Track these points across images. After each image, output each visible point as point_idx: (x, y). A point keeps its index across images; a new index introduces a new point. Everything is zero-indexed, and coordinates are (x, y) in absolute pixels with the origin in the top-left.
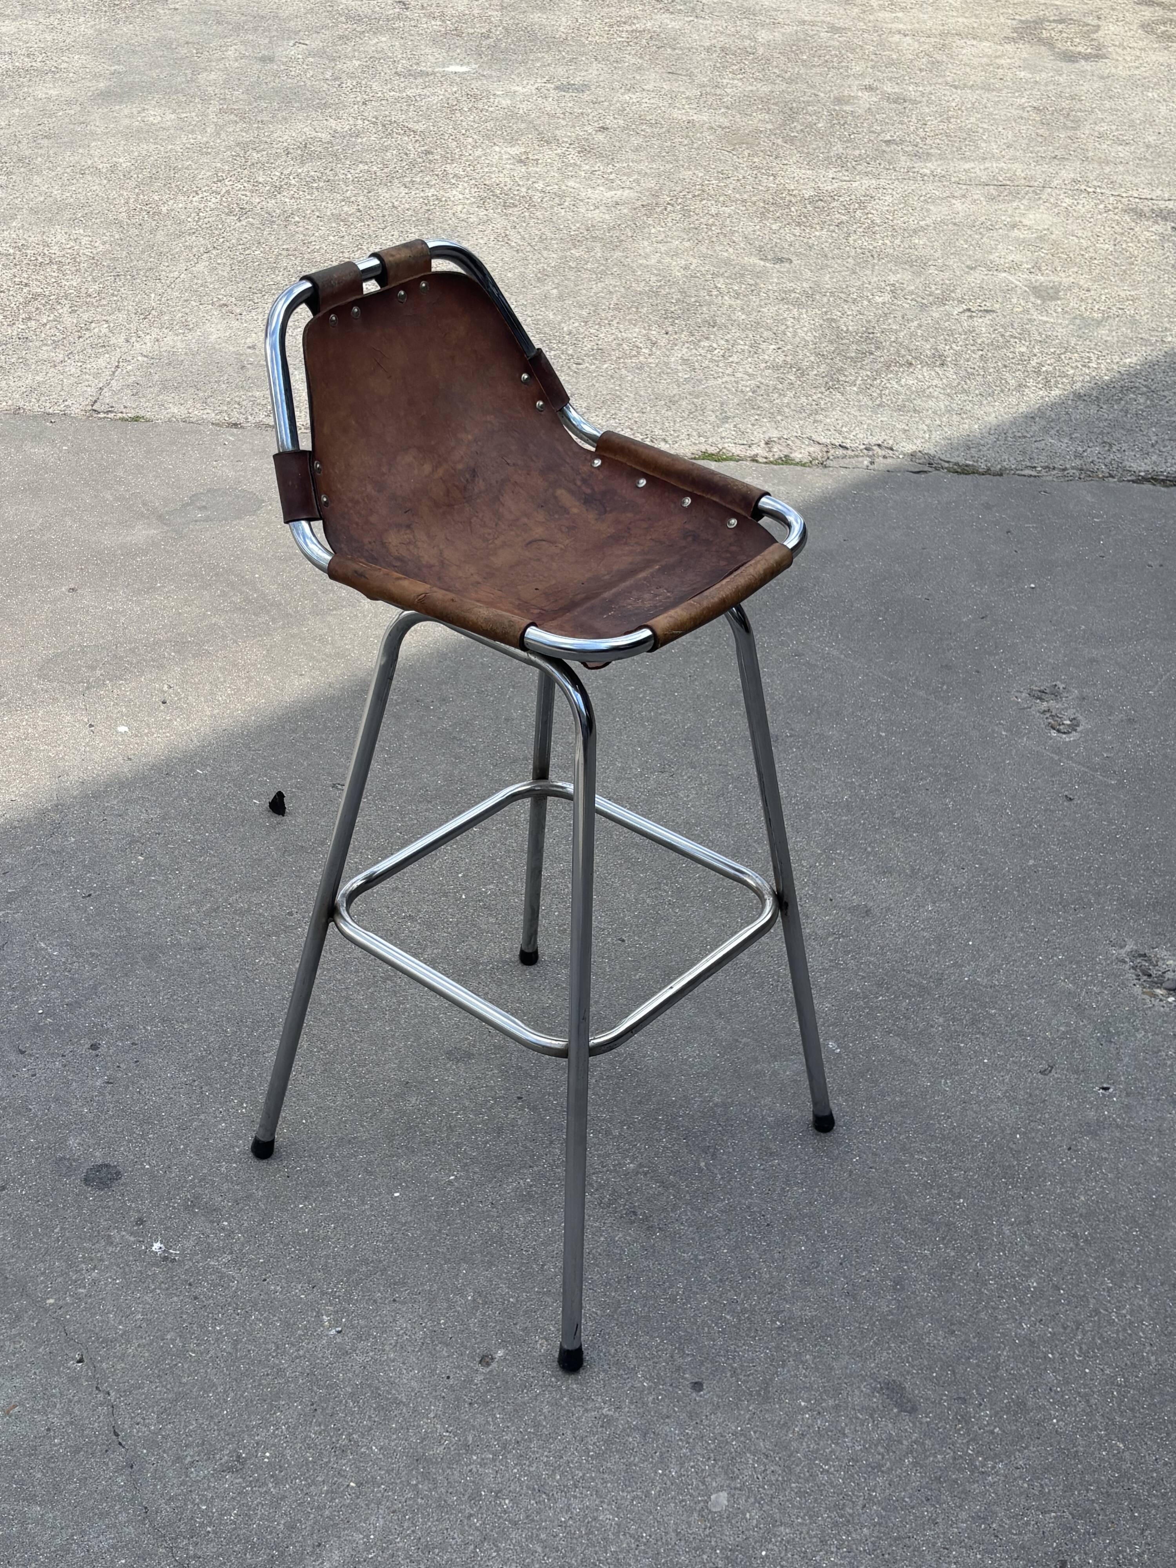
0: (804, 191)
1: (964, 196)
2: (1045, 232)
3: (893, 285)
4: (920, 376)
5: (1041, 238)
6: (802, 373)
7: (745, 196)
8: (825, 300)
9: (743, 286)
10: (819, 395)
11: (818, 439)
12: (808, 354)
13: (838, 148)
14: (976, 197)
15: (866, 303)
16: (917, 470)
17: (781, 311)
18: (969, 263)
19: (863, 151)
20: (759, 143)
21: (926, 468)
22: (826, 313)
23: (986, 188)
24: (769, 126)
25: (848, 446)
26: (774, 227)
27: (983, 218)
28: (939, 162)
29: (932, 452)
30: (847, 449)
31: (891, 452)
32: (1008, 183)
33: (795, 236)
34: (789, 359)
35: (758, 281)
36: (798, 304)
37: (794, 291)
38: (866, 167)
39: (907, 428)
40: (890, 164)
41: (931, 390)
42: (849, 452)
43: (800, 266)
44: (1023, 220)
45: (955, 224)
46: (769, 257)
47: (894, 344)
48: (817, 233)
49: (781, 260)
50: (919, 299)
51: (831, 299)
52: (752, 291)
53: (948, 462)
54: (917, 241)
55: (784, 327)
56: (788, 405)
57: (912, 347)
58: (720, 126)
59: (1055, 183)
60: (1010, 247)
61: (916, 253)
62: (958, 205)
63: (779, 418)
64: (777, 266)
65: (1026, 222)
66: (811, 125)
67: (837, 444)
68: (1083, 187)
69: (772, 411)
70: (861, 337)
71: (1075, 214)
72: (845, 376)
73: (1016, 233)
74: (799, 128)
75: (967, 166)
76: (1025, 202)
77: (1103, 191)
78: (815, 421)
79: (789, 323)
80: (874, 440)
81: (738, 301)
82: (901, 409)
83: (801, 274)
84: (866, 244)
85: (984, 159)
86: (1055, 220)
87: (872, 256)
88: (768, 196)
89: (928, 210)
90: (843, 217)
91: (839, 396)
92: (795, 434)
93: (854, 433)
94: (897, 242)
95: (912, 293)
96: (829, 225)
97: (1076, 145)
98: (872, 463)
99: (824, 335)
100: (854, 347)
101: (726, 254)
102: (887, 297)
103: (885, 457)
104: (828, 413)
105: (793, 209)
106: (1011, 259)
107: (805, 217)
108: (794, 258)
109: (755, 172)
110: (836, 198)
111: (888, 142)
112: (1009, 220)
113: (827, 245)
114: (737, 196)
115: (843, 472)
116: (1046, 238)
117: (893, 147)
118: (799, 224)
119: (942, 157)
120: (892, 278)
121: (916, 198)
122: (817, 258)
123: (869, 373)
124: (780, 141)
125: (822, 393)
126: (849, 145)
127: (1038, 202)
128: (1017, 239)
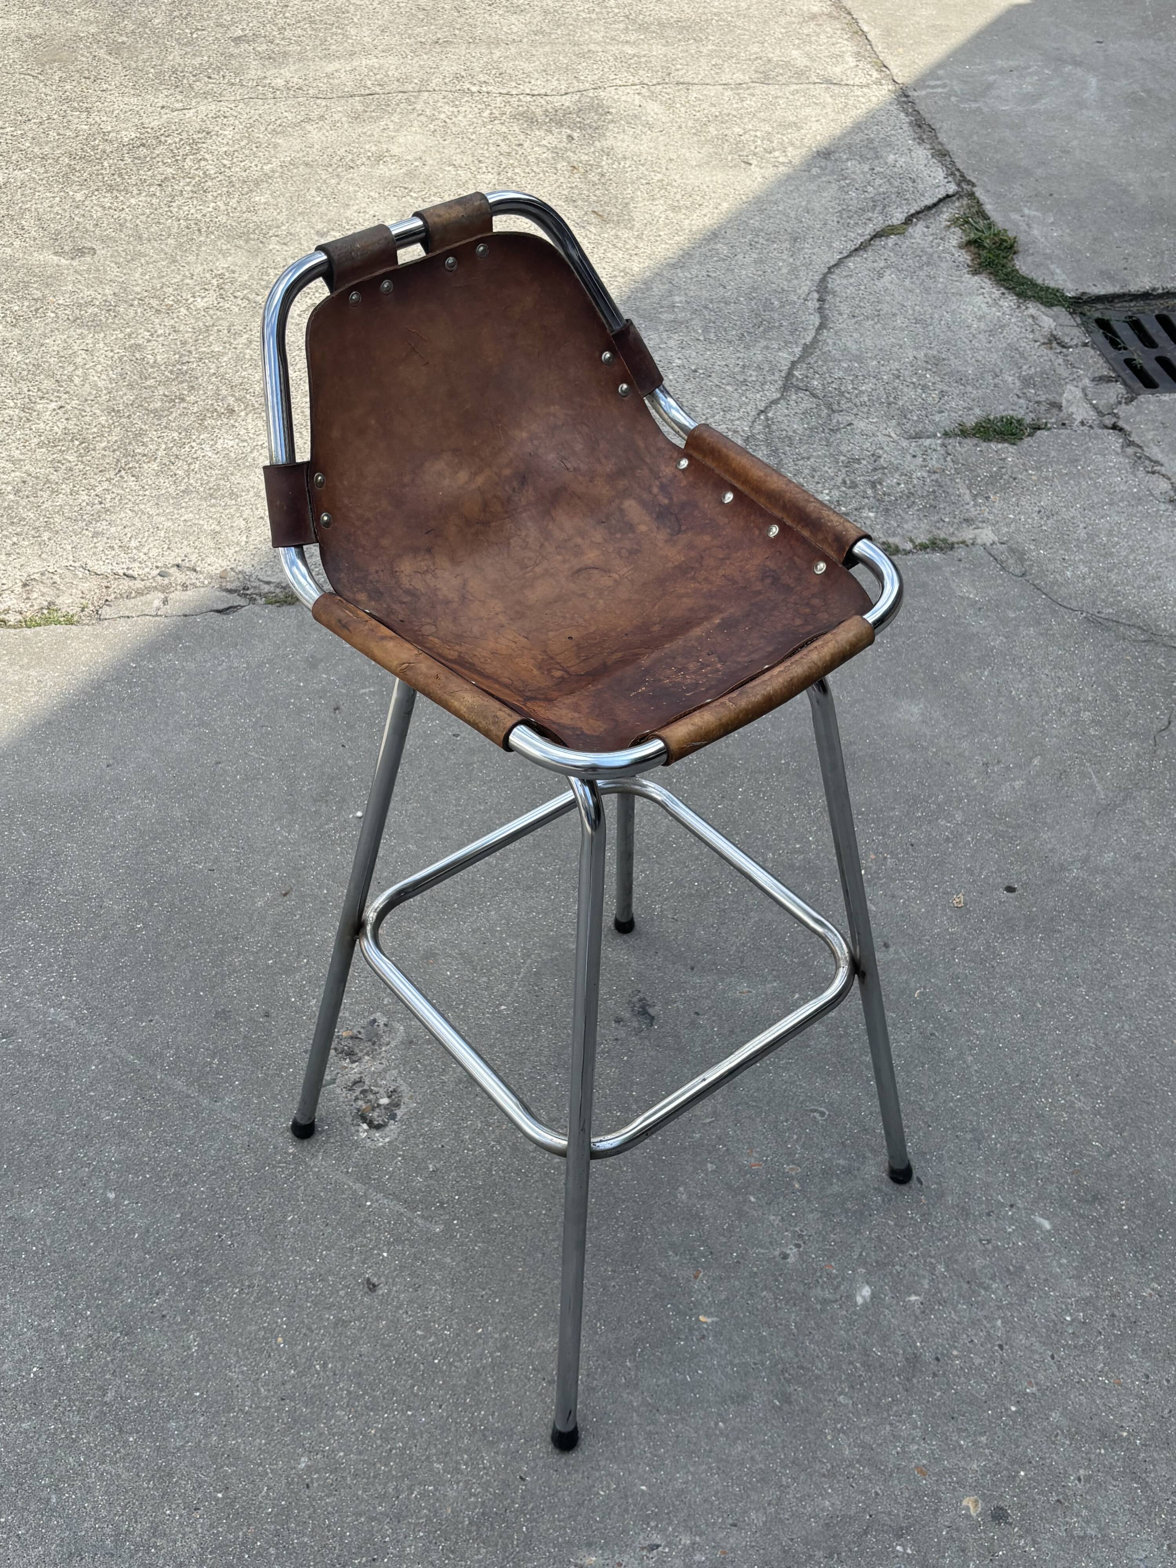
0: (124, 133)
1: (322, 118)
2: (416, 163)
3: (221, 276)
4: (242, 432)
5: (411, 175)
6: (86, 446)
7: (47, 149)
8: (131, 312)
9: (26, 303)
10: (106, 485)
11: (96, 568)
12: (98, 412)
13: (175, 57)
14: (336, 117)
15: (183, 311)
16: (226, 606)
17: (70, 341)
18: (320, 226)
19: (206, 58)
20: (76, 59)
21: (237, 600)
22: (130, 335)
23: (350, 100)
24: (93, 29)
25: (135, 574)
26: (79, 197)
27: (342, 152)
28: (297, 66)
29: (248, 569)
30: (135, 579)
31: (193, 575)
32: (378, 89)
33: (104, 208)
34: (71, 425)
35: (47, 292)
36: (95, 325)
37: (90, 303)
38: (206, 84)
39: (218, 528)
40: (237, 75)
41: (255, 454)
42: (139, 584)
43: (105, 258)
44: (391, 147)
45: (307, 164)
46: (66, 248)
47: (213, 379)
48: (133, 201)
49: (80, 252)
50: (252, 296)
51: (139, 310)
52: (37, 310)
53: (268, 583)
54: (257, 199)
55: (71, 368)
56: (60, 511)
57: (237, 380)
58: (29, 36)
59: (435, 82)
60: (372, 194)
61: (255, 218)
62: (315, 134)
63: (46, 536)
64: (75, 263)
65: (395, 150)
66: (143, 23)
67: (121, 572)
68: (467, 85)
69: (37, 524)
70: (171, 372)
71: (454, 129)
72: (144, 444)
73: (382, 170)
74: (131, 27)
75: (330, 68)
76: (396, 118)
77: (490, 88)
78: (96, 534)
79: (78, 360)
80: (171, 558)
81: (17, 331)
82: (211, 495)
83: (105, 272)
84: (193, 211)
85: (352, 54)
86: (430, 143)
87: (199, 230)
88: (76, 146)
89: (276, 146)
90: (169, 170)
91: (131, 482)
92: (64, 563)
93: (145, 550)
94: (233, 203)
95: (244, 286)
96: (150, 185)
97: (463, 20)
98: (165, 601)
99: (123, 376)
100: (161, 390)
101: (9, 251)
102: (211, 298)
103: (185, 587)
104: (114, 517)
105: (106, 164)
106: (372, 213)
107: (120, 175)
108: (97, 246)
109: (64, 107)
110: (163, 139)
111: (237, 40)
112: (374, 149)
113: (143, 218)
114: (36, 150)
115: (123, 626)
116: (418, 172)
117: (244, 46)
118: (111, 188)
119: (301, 58)
120: (222, 264)
121: (263, 129)
122: (129, 243)
123: (175, 435)
124: (102, 53)
125: (109, 480)
126: (188, 50)
127: (412, 117)
128: (381, 178)
